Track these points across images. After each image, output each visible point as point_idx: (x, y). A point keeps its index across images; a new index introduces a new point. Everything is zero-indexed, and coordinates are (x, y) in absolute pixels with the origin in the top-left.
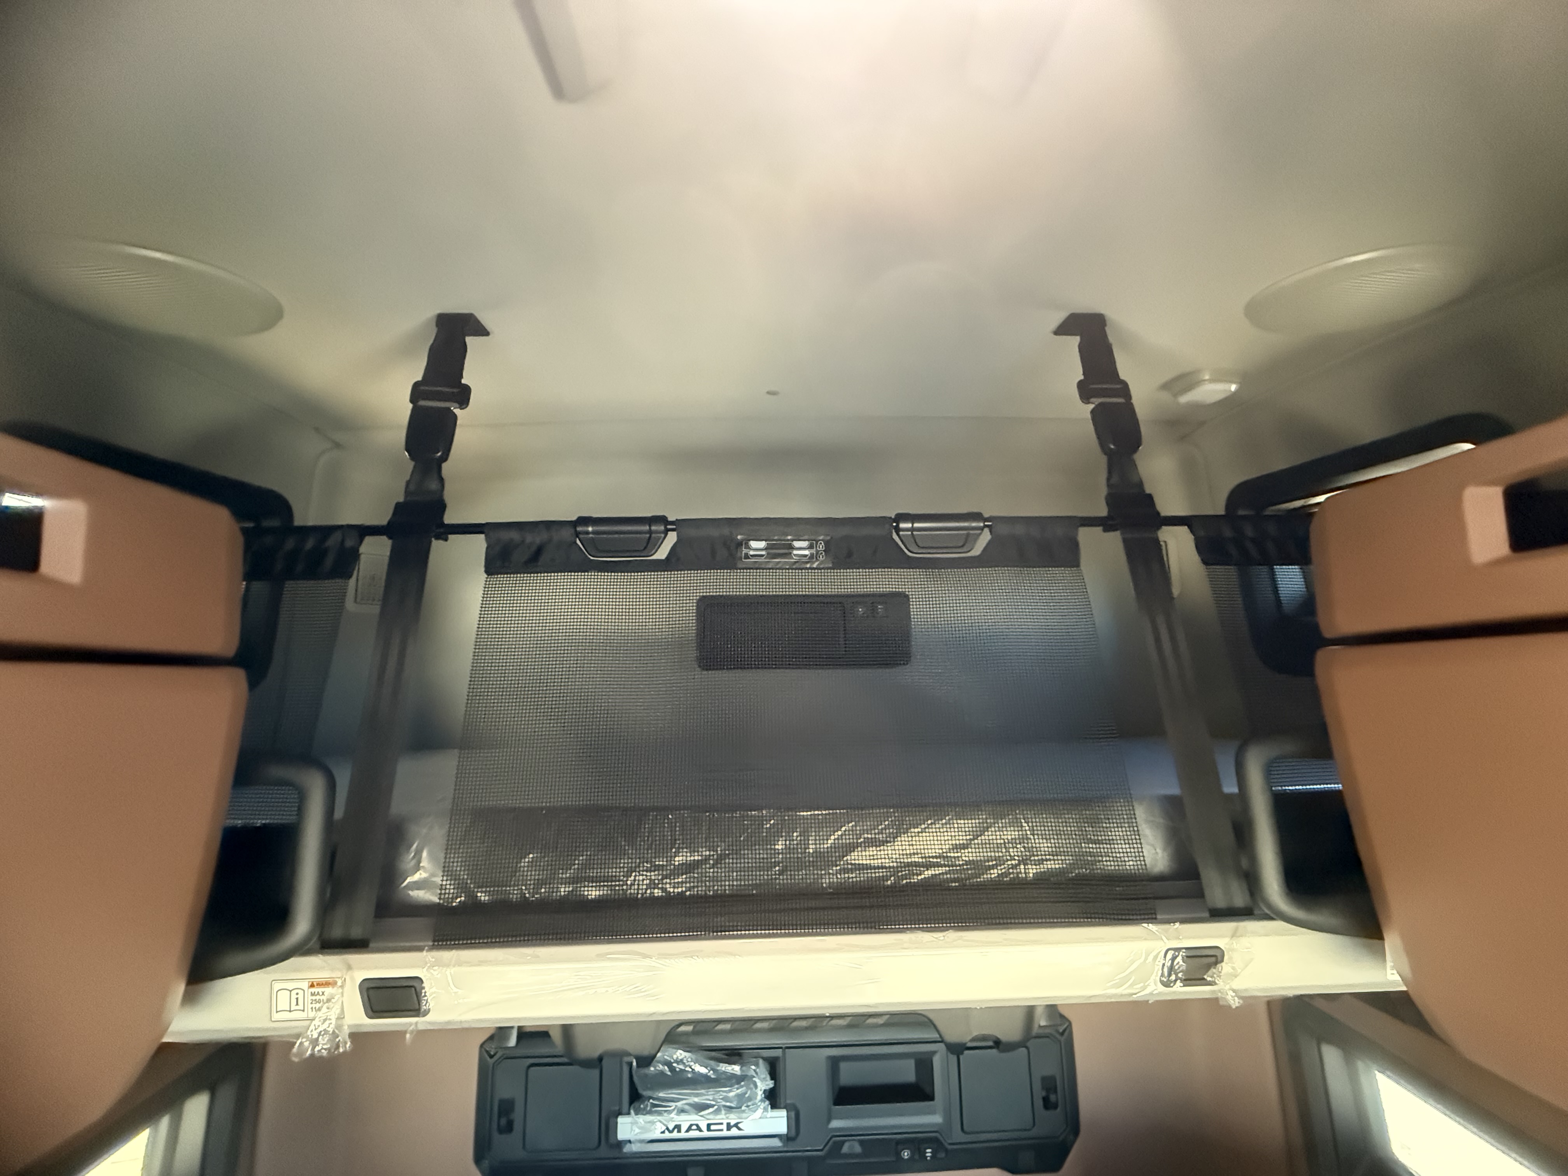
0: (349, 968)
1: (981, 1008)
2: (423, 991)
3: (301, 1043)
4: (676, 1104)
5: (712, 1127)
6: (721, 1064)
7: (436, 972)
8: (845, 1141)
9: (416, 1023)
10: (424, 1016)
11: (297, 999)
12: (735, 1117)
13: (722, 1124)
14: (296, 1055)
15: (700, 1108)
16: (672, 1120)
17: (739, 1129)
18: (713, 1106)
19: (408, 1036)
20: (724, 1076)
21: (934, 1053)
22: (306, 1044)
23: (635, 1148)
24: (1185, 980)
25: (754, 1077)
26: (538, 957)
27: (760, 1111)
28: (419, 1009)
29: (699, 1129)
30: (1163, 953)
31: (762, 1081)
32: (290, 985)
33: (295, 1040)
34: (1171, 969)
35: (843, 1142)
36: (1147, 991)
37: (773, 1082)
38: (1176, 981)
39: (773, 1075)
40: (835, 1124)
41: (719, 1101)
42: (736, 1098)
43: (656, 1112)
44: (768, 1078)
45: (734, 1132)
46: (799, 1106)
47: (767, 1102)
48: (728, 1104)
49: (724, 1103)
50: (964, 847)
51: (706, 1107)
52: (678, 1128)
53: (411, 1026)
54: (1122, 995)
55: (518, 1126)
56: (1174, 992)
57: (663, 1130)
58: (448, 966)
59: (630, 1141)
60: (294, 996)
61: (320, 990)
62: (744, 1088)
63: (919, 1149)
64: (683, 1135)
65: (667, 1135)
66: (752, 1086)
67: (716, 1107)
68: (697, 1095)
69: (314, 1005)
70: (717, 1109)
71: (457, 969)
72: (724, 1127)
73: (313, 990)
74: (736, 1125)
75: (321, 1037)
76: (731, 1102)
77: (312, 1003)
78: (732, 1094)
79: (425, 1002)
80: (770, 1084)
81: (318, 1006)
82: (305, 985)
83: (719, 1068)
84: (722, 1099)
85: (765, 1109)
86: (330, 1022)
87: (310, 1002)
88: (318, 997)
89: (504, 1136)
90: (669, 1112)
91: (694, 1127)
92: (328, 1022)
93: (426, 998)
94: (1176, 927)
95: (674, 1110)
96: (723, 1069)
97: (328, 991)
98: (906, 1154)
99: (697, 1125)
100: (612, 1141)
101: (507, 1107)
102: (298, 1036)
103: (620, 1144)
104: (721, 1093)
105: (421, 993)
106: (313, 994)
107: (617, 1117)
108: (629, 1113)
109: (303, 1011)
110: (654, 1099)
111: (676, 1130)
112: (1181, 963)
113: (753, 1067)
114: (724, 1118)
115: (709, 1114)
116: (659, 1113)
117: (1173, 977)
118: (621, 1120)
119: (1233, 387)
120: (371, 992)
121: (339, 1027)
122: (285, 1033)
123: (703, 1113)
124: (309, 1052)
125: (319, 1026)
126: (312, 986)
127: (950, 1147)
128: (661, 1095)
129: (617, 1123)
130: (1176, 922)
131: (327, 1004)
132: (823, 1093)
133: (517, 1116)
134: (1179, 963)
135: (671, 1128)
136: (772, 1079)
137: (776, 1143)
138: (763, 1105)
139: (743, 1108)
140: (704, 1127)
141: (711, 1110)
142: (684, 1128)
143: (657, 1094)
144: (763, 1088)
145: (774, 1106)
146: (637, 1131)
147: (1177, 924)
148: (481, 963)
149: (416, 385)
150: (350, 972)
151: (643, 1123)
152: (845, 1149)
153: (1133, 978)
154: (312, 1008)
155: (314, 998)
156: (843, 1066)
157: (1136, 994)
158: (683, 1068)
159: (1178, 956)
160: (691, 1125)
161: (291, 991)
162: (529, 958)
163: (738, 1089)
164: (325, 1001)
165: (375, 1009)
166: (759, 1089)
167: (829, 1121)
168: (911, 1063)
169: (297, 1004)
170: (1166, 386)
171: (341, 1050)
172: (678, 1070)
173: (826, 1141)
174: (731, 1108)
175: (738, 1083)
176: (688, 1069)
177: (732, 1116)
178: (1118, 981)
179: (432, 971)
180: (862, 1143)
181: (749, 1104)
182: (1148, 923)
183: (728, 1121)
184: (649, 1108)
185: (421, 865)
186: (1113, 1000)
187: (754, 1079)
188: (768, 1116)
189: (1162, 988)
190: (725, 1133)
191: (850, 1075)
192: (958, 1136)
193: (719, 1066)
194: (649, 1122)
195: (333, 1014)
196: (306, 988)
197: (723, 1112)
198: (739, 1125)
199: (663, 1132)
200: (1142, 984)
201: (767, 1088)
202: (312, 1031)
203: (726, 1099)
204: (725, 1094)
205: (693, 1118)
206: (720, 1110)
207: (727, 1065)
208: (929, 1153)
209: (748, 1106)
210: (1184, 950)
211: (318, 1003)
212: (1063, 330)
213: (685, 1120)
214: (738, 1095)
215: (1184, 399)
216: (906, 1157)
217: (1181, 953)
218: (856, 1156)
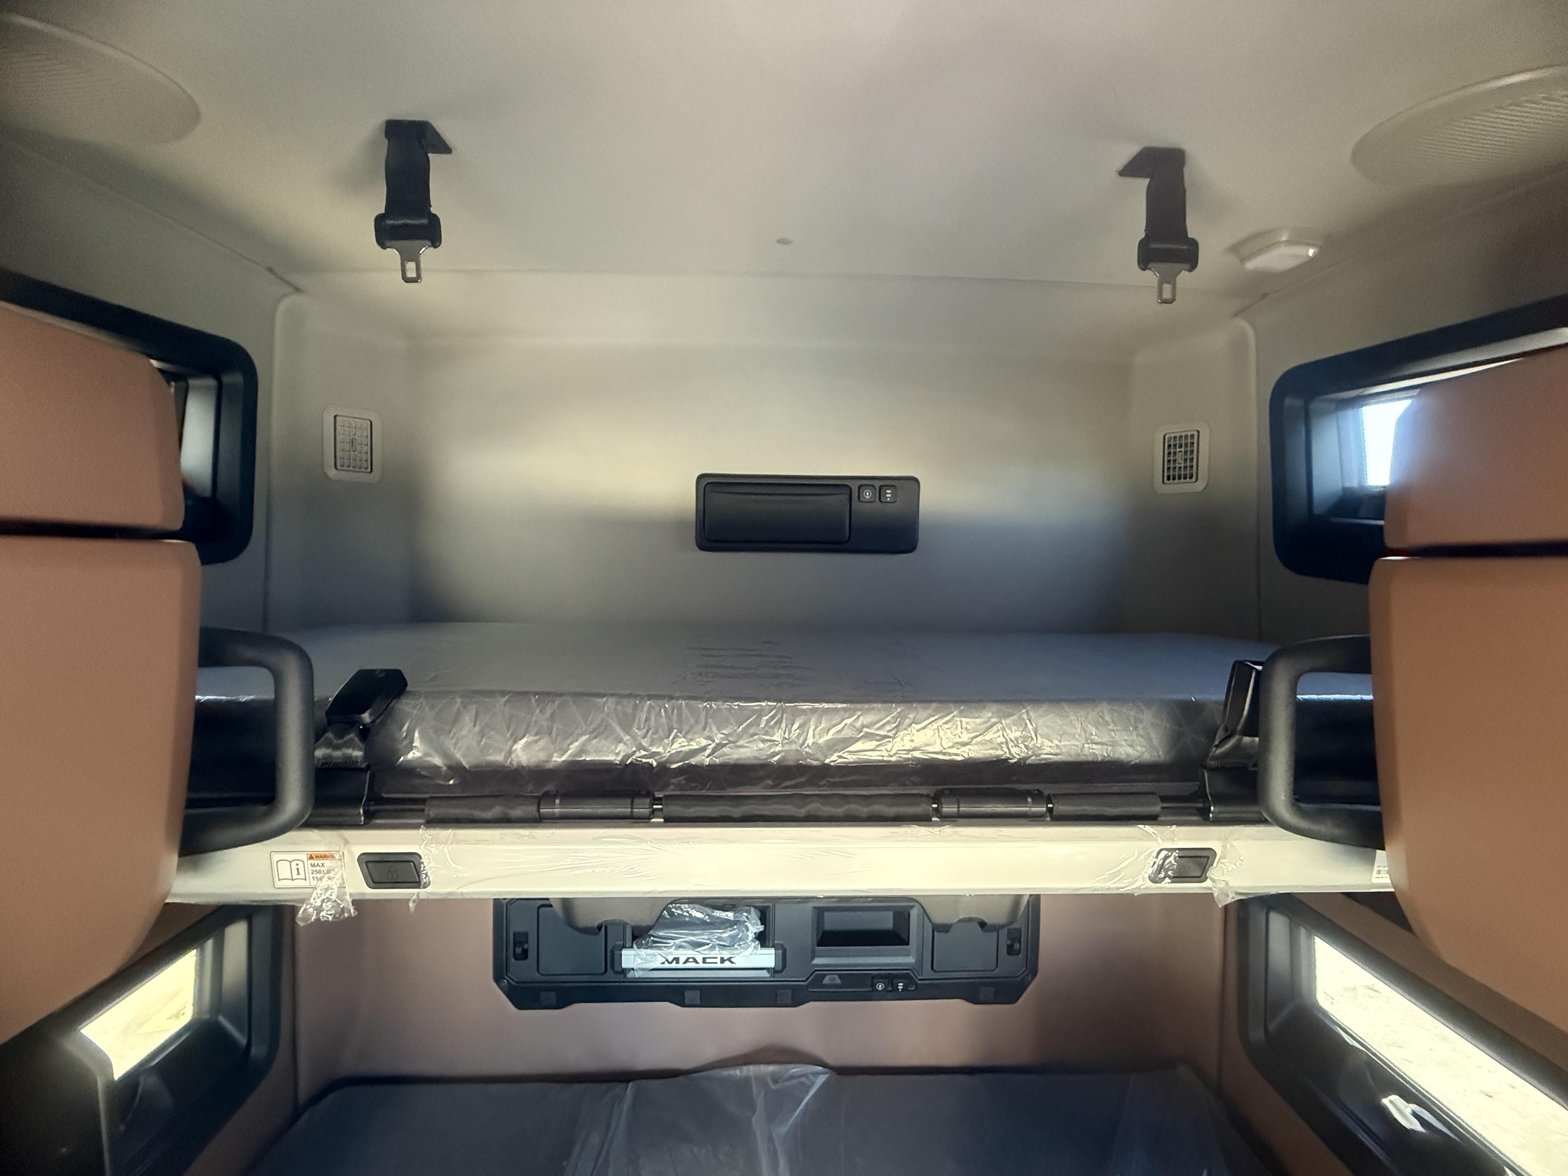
0: (346, 842)
1: (970, 895)
2: (422, 866)
3: (305, 910)
4: (675, 941)
5: (707, 960)
6: (716, 911)
7: (433, 849)
8: (826, 975)
9: (418, 894)
10: (424, 888)
11: (298, 869)
12: (727, 953)
13: (716, 958)
14: (303, 919)
15: (697, 945)
16: (671, 953)
17: (732, 963)
18: (708, 944)
19: (411, 905)
20: (718, 921)
21: (913, 907)
22: (311, 910)
23: (638, 974)
24: (1173, 877)
25: (746, 922)
26: (534, 838)
27: (750, 949)
28: (419, 882)
29: (695, 961)
30: (1155, 854)
31: (752, 925)
32: (290, 857)
33: (300, 905)
34: (1161, 867)
35: (825, 975)
36: (1134, 886)
37: (763, 926)
38: (1164, 878)
39: (763, 920)
40: (818, 961)
41: (714, 940)
42: (729, 939)
43: (656, 947)
44: (759, 922)
45: (727, 964)
46: (786, 946)
47: (757, 942)
48: (722, 943)
49: (718, 942)
50: (964, 744)
51: (701, 945)
52: (677, 960)
53: (414, 895)
54: (1109, 889)
55: (532, 953)
56: (1161, 888)
57: (662, 962)
58: (446, 843)
59: (633, 969)
60: (294, 866)
61: (320, 862)
62: (736, 931)
63: (892, 984)
64: (681, 965)
65: (667, 965)
66: (744, 929)
67: (711, 945)
68: (694, 935)
69: (315, 875)
70: (711, 947)
71: (455, 846)
72: (718, 960)
73: (313, 862)
74: (729, 959)
75: (324, 904)
76: (726, 942)
77: (312, 873)
78: (725, 935)
79: (424, 876)
80: (761, 928)
81: (319, 876)
82: (304, 857)
83: (714, 914)
84: (716, 939)
85: (755, 948)
86: (332, 891)
87: (311, 872)
88: (318, 868)
89: (519, 962)
90: (670, 947)
91: (691, 960)
92: (329, 892)
93: (425, 872)
94: (1172, 829)
95: (673, 946)
96: (718, 915)
97: (327, 863)
98: (880, 987)
99: (694, 958)
100: (617, 968)
101: (521, 939)
102: (303, 901)
103: (624, 971)
104: (716, 934)
105: (420, 867)
106: (313, 865)
107: (621, 950)
108: (632, 947)
109: (305, 880)
110: (654, 937)
111: (675, 962)
112: (1173, 862)
113: (745, 914)
114: (718, 953)
115: (704, 950)
116: (659, 948)
117: (1162, 875)
118: (624, 952)
119: (1311, 252)
120: (369, 865)
121: (341, 897)
122: (288, 898)
123: (699, 949)
124: (314, 917)
125: (321, 894)
126: (311, 858)
127: (919, 982)
128: (661, 934)
129: (621, 955)
130: (1173, 825)
131: (327, 875)
132: (808, 937)
133: (531, 947)
134: (1170, 862)
135: (670, 960)
136: (762, 924)
137: (765, 974)
138: (753, 945)
139: (736, 946)
140: (700, 960)
141: (706, 947)
142: (682, 960)
143: (657, 933)
144: (754, 932)
145: (764, 945)
146: (640, 961)
147: (1174, 827)
148: (478, 842)
149: (379, 220)
150: (347, 847)
151: (645, 955)
152: (826, 981)
153: (1123, 874)
154: (313, 878)
155: (314, 869)
156: (827, 914)
157: (1123, 888)
158: (681, 913)
159: (1171, 856)
160: (688, 958)
161: (290, 862)
162: (526, 838)
163: (730, 931)
164: (326, 872)
165: (375, 880)
166: (750, 931)
167: (813, 958)
168: (890, 915)
169: (298, 874)
170: (1235, 249)
171: (346, 915)
172: (676, 914)
173: (811, 972)
174: (725, 946)
175: (731, 926)
176: (685, 914)
177: (725, 952)
178: (1107, 876)
179: (429, 848)
180: (840, 976)
181: (741, 943)
182: (1144, 825)
183: (722, 956)
184: (650, 944)
185: (414, 745)
186: (1100, 892)
187: (746, 923)
188: (758, 953)
189: (1150, 884)
190: (719, 965)
191: (832, 922)
192: (927, 973)
193: (713, 912)
194: (650, 955)
195: (335, 884)
196: (305, 860)
197: (717, 949)
198: (732, 959)
199: (664, 963)
200: (1130, 880)
201: (758, 931)
202: (314, 899)
203: (719, 939)
204: (719, 935)
205: (690, 953)
206: (715, 948)
207: (721, 912)
208: (901, 986)
209: (740, 945)
210: (1177, 851)
211: (319, 875)
212: (1130, 170)
213: (683, 954)
214: (730, 936)
215: (1250, 265)
216: (880, 989)
217: (1174, 853)
218: (836, 986)
